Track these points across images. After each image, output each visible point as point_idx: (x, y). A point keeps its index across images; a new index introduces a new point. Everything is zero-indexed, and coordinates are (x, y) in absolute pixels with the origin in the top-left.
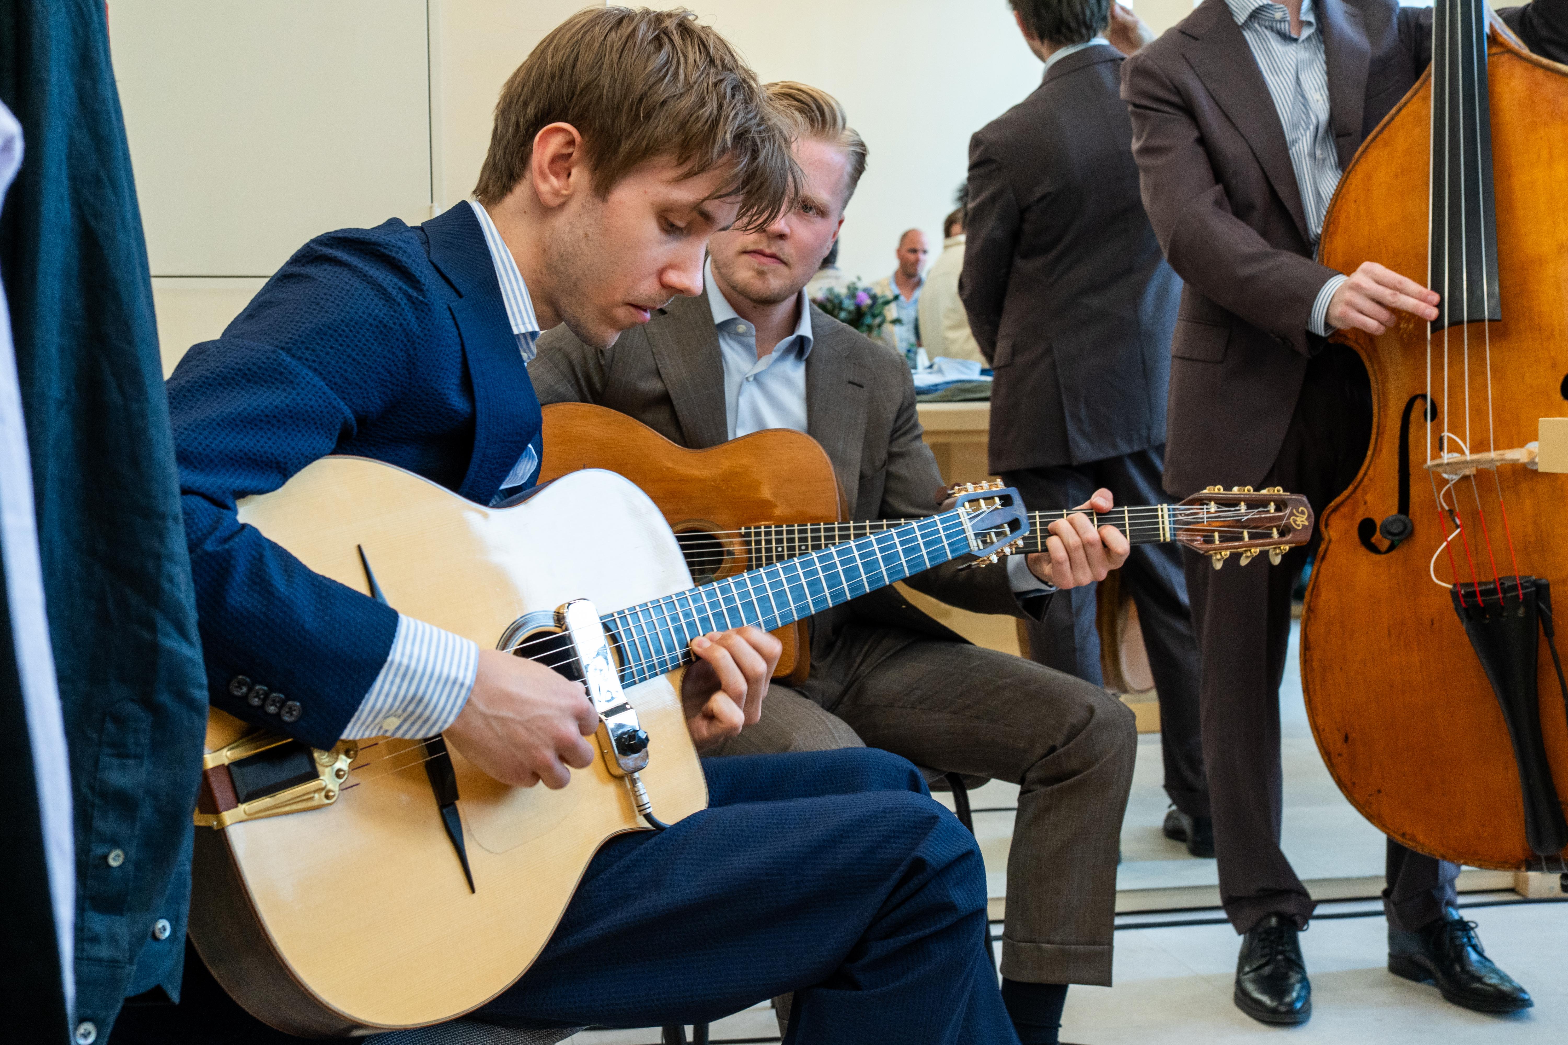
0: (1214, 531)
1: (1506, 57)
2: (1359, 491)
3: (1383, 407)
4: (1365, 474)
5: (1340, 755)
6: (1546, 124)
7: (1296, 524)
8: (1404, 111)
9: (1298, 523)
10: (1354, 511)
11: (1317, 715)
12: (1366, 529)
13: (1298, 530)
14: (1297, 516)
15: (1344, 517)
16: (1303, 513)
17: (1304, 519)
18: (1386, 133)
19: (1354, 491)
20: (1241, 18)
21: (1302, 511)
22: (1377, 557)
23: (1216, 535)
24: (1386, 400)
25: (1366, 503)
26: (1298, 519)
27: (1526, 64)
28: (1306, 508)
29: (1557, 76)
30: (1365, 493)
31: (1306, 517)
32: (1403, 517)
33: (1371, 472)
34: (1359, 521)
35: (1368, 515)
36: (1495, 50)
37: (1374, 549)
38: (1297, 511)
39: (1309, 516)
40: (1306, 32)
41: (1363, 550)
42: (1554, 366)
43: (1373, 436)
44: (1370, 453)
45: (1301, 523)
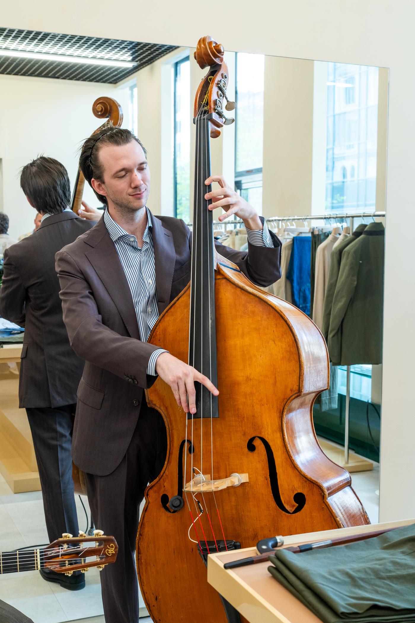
0: (65, 561)
1: (224, 281)
2: (161, 480)
3: (172, 441)
4: (164, 472)
5: (154, 606)
6: (241, 317)
7: (108, 553)
8: (180, 300)
9: (109, 552)
10: (160, 489)
11: (143, 585)
12: (165, 499)
13: (110, 556)
14: (109, 549)
15: (155, 492)
16: (112, 547)
17: (112, 550)
18: (172, 310)
19: (160, 479)
20: (114, 239)
21: (112, 545)
22: (169, 514)
23: (67, 562)
24: (173, 438)
25: (164, 487)
26: (109, 550)
27: (233, 285)
28: (114, 544)
29: (246, 293)
30: (164, 482)
31: (113, 549)
32: (180, 497)
33: (166, 472)
34: (161, 495)
35: (165, 493)
36: (219, 277)
37: (167, 509)
38: (110, 547)
39: (116, 548)
40: (145, 247)
41: (163, 510)
42: (244, 434)
43: (168, 455)
44: (166, 462)
45: (111, 552)
